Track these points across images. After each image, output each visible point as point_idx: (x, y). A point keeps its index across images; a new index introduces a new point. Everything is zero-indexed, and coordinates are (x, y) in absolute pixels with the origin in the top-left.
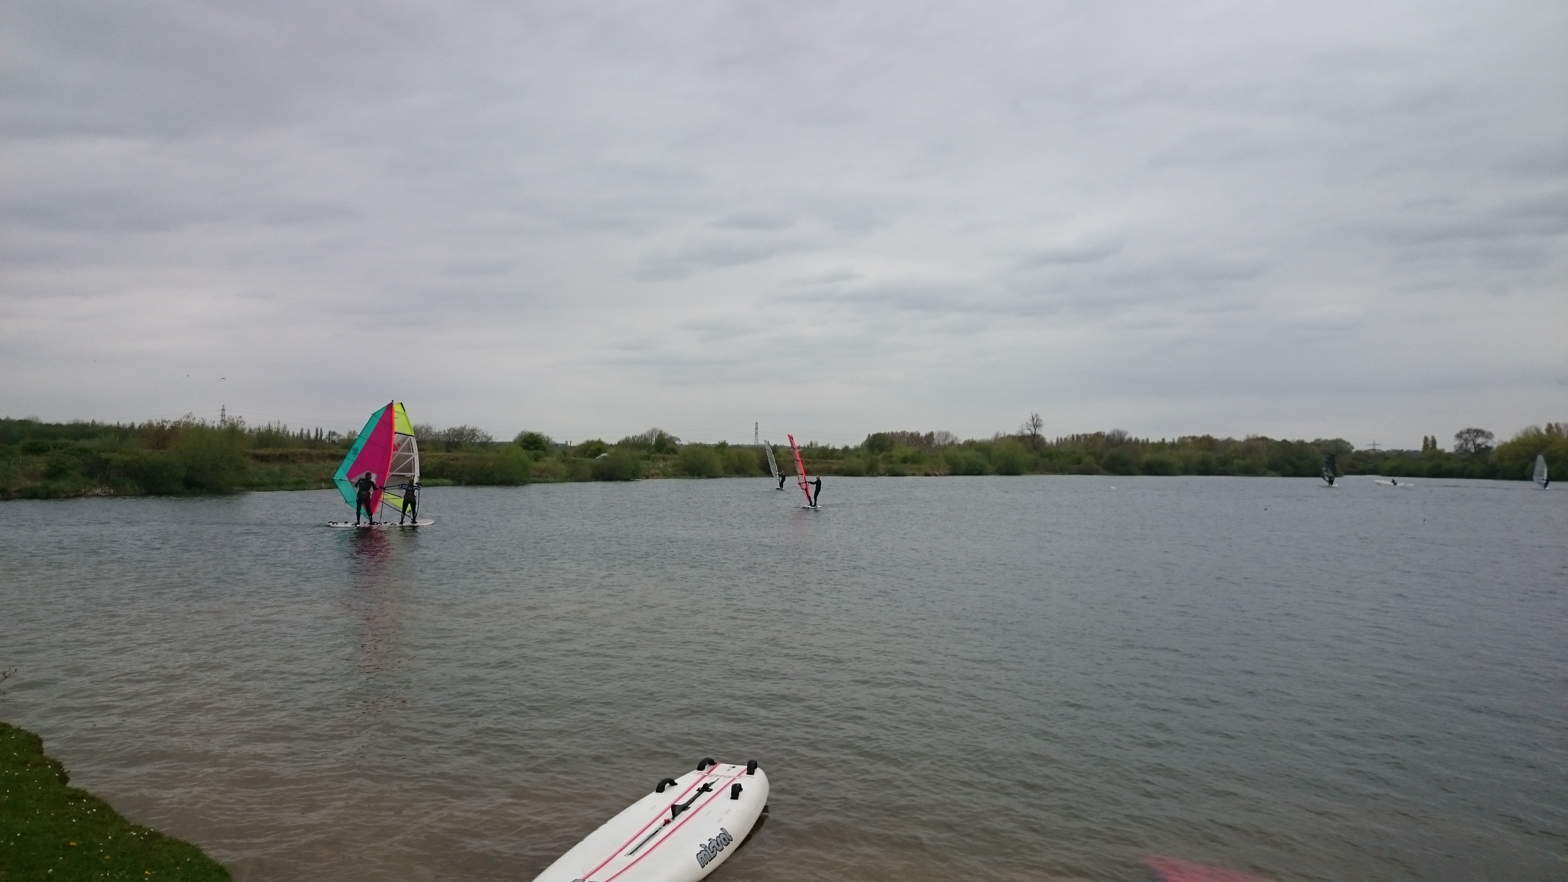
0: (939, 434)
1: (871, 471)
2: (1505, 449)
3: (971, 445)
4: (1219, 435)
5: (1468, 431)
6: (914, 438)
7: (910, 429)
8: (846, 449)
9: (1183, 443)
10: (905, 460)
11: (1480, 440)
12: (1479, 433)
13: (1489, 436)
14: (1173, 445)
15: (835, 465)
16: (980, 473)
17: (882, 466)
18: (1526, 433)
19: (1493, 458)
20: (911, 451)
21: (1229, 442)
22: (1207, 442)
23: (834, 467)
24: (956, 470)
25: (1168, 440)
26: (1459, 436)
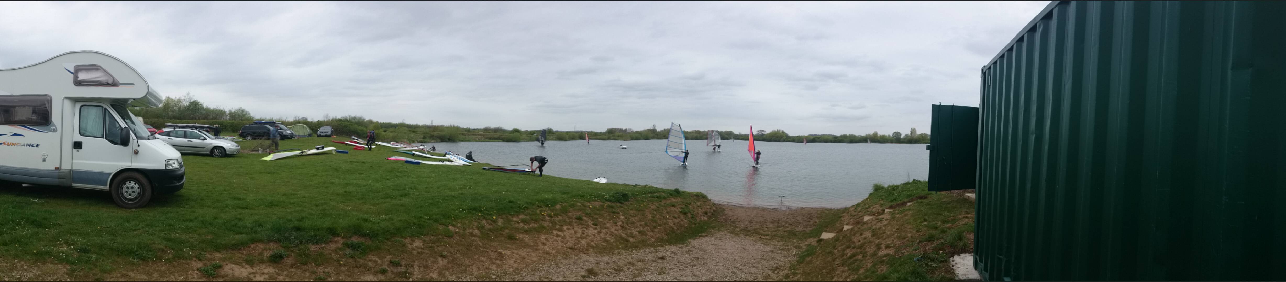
0: (628, 129)
1: (609, 139)
2: (768, 134)
3: (637, 132)
4: (702, 130)
5: (760, 130)
6: (621, 130)
7: (620, 128)
8: (601, 133)
9: (693, 132)
10: (618, 136)
11: (763, 132)
12: (763, 131)
13: (765, 131)
14: (690, 132)
15: (599, 137)
16: (639, 140)
17: (612, 138)
18: (772, 131)
19: (764, 136)
20: (620, 134)
21: (704, 131)
22: (698, 132)
23: (598, 138)
24: (632, 139)
25: (689, 131)
26: (758, 131)
